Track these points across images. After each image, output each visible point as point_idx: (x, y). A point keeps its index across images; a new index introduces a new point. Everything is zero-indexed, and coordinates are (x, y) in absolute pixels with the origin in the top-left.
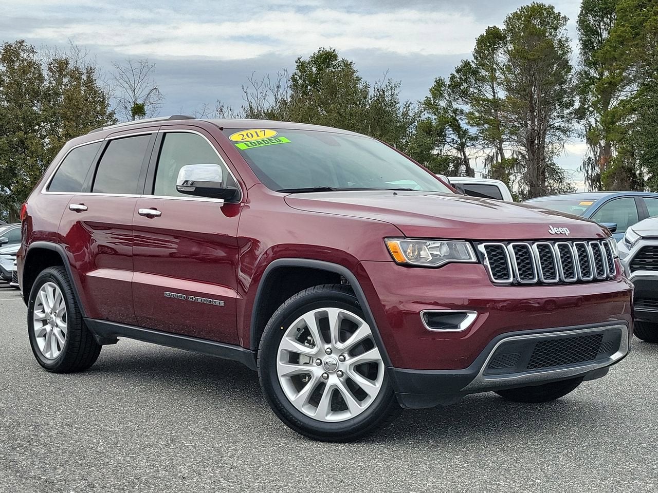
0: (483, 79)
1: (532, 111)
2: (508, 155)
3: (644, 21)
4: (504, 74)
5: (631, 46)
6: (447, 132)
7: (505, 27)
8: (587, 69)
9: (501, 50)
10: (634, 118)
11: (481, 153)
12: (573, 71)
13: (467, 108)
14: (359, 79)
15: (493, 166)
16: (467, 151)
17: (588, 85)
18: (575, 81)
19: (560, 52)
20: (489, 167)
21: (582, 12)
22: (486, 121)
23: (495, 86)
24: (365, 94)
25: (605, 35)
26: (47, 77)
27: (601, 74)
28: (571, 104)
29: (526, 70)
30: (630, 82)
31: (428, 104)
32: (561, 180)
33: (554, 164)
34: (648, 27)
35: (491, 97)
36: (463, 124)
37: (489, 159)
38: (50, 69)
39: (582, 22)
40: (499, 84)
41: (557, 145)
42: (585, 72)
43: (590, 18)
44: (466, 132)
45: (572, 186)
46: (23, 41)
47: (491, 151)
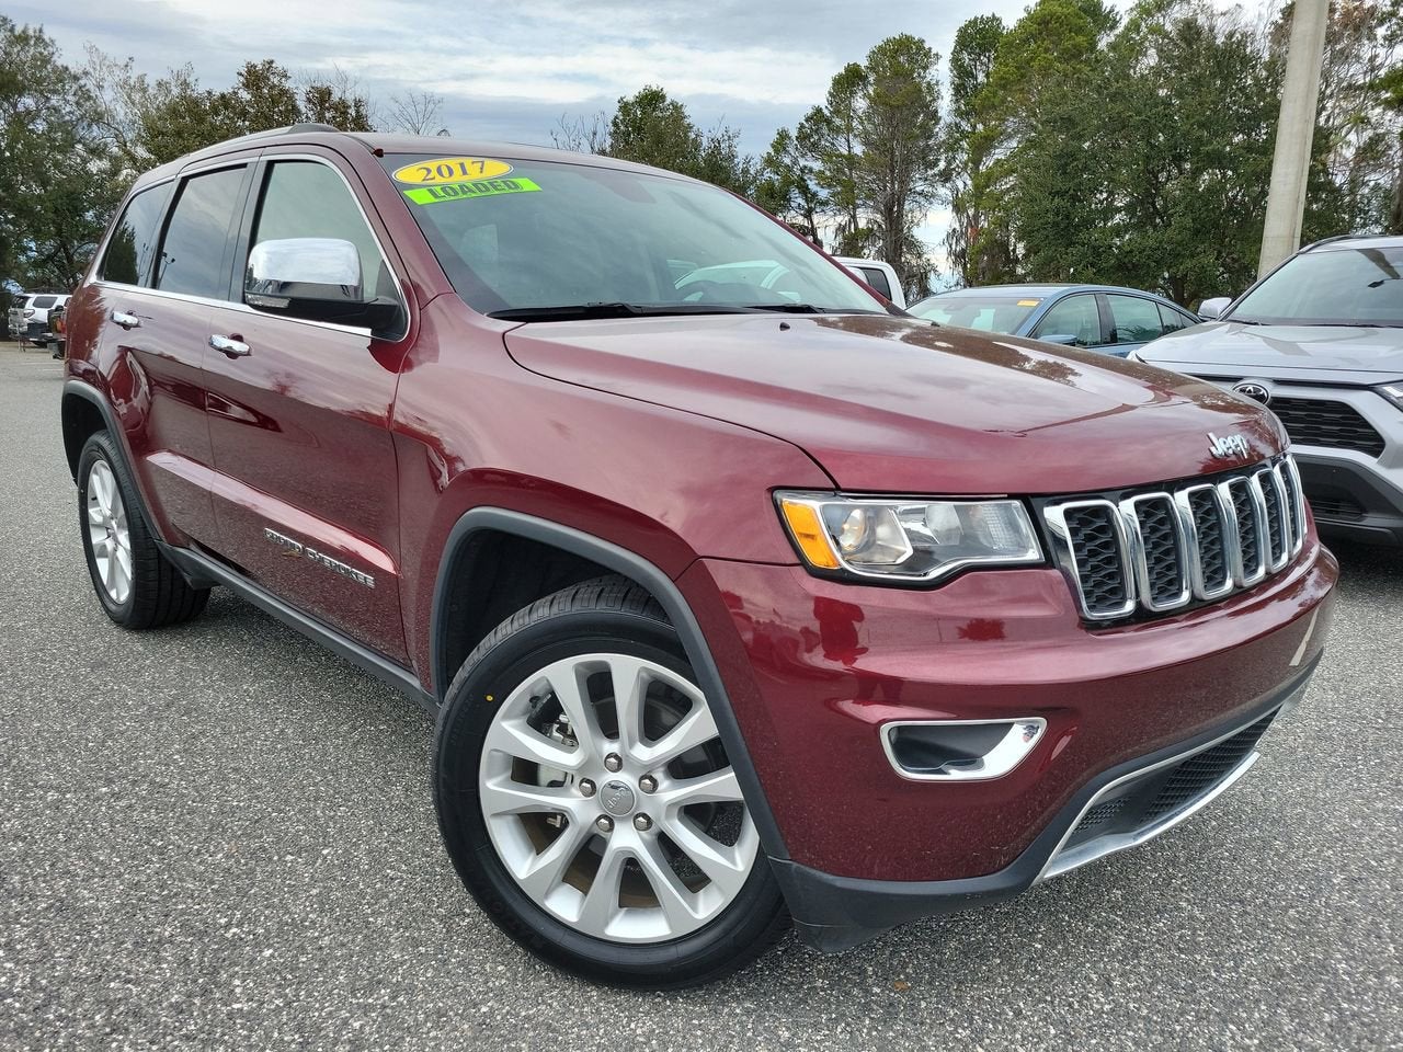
0: (838, 130)
1: (892, 171)
2: (862, 224)
3: (1032, 59)
4: (862, 123)
5: (1015, 91)
6: (792, 196)
7: (867, 64)
8: (958, 120)
9: (860, 94)
10: (1012, 180)
11: (831, 221)
12: (942, 122)
13: (817, 166)
14: (690, 127)
15: (844, 238)
16: (816, 218)
17: (957, 141)
18: (943, 136)
19: (929, 98)
20: (840, 239)
21: (955, 47)
22: (839, 182)
23: (851, 137)
24: (697, 145)
25: (981, 78)
26: (303, 110)
27: (974, 127)
28: (935, 163)
29: (889, 120)
30: (1010, 137)
31: (770, 162)
32: (920, 256)
33: (912, 236)
34: (1036, 67)
35: (846, 153)
36: (812, 185)
37: (841, 229)
38: (309, 100)
39: (956, 61)
40: (855, 136)
41: (917, 214)
42: (956, 124)
43: (965, 55)
44: (815, 195)
45: (932, 262)
46: (272, 62)
47: (843, 219)
